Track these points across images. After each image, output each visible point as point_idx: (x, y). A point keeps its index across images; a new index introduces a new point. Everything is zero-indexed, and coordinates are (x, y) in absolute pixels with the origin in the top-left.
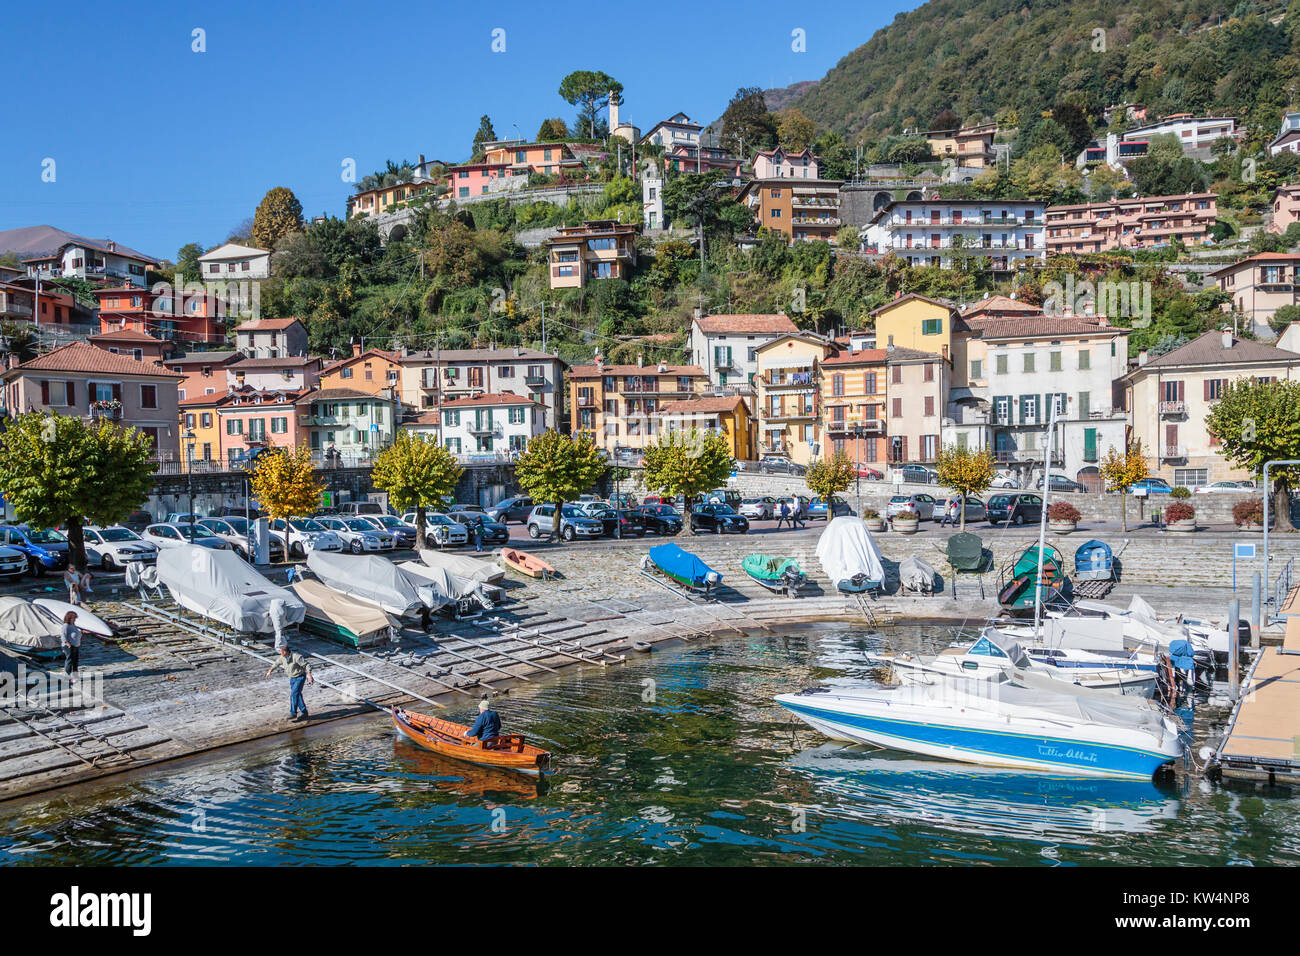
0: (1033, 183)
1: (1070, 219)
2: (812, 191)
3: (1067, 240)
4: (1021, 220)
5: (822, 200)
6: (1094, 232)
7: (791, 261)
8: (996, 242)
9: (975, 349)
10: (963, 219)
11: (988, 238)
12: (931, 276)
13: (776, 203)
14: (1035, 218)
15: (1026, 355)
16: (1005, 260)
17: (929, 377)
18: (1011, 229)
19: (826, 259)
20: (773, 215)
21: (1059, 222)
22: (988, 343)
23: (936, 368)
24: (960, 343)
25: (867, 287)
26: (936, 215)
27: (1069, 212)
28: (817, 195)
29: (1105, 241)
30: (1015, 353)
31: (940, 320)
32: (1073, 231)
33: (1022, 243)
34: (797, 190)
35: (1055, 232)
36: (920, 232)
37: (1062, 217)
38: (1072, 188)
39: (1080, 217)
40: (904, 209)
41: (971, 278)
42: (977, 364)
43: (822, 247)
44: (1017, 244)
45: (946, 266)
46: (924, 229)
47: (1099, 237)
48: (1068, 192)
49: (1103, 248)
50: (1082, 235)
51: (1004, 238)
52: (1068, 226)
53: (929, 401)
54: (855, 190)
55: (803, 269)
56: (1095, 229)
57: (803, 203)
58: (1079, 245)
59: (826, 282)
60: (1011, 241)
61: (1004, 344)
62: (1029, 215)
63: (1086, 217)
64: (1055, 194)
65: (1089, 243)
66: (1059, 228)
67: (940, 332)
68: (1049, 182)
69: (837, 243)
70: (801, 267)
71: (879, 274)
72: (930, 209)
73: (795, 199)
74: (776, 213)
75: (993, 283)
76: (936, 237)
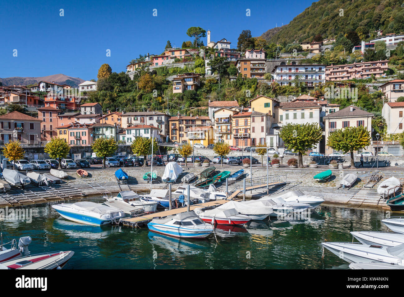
0: (331, 58)
1: (340, 69)
2: (257, 62)
3: (338, 76)
4: (317, 70)
5: (260, 65)
7: (245, 84)
8: (309, 77)
9: (281, 112)
10: (299, 71)
11: (307, 76)
12: (287, 88)
13: (245, 66)
14: (322, 70)
15: (294, 114)
16: (312, 83)
17: (262, 120)
18: (314, 73)
19: (256, 83)
20: (245, 70)
22: (283, 110)
23: (265, 118)
24: (277, 110)
25: (266, 92)
26: (290, 69)
27: (340, 67)
28: (258, 64)
29: (350, 76)
30: (291, 113)
31: (269, 103)
32: (340, 73)
33: (318, 78)
34: (252, 62)
35: (335, 74)
36: (285, 75)
37: (338, 69)
38: (344, 59)
39: (343, 69)
40: (280, 68)
41: (300, 89)
42: (282, 116)
43: (255, 80)
44: (316, 78)
45: (293, 85)
46: (286, 74)
48: (342, 61)
49: (350, 78)
50: (343, 74)
51: (312, 76)
52: (339, 72)
53: (262, 128)
54: (274, 61)
55: (248, 87)
56: (348, 72)
57: (254, 66)
58: (342, 78)
59: (255, 90)
60: (314, 77)
61: (287, 110)
62: (320, 69)
63: (345, 69)
64: (339, 61)
65: (346, 77)
66: (336, 72)
67: (269, 107)
68: (336, 58)
69: (264, 78)
70: (247, 86)
71: (270, 88)
72: (288, 68)
73: (251, 65)
74: (245, 69)
75: (307, 90)
76: (290, 76)
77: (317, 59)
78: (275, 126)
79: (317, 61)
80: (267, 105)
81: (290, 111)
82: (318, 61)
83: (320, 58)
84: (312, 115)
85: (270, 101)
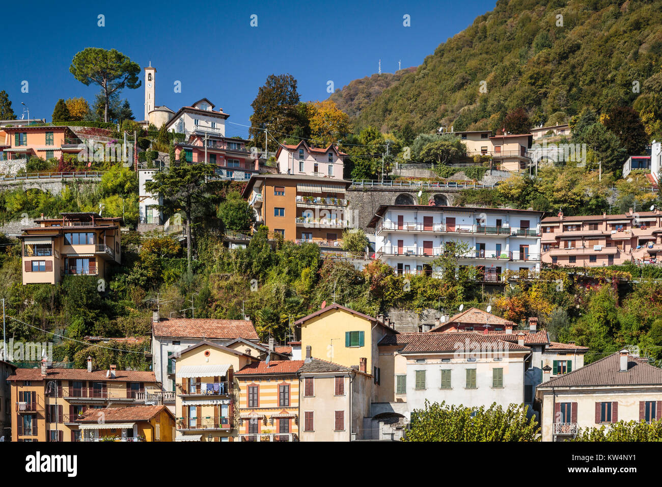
0: (558, 191)
1: (586, 231)
2: (318, 189)
3: (580, 252)
4: (515, 230)
5: (328, 200)
6: (609, 244)
7: (277, 263)
8: (489, 253)
9: (402, 365)
10: (457, 227)
11: (482, 247)
12: (417, 285)
13: (279, 201)
14: (531, 229)
15: (443, 371)
16: (499, 270)
17: (340, 391)
18: (505, 239)
19: (315, 263)
20: (276, 214)
21: (575, 233)
22: (408, 358)
23: (347, 382)
24: (387, 357)
25: (350, 294)
26: (428, 222)
27: (585, 223)
28: (323, 195)
29: (618, 255)
30: (433, 369)
31: (363, 332)
32: (587, 243)
33: (516, 255)
34: (301, 188)
35: (570, 244)
36: (412, 239)
37: (578, 227)
38: (597, 197)
39: (596, 229)
40: (395, 214)
41: (459, 288)
42: (403, 378)
43: (311, 250)
44: (511, 253)
45: (438, 275)
46: (415, 235)
47: (613, 250)
48: (594, 202)
49: (617, 262)
50: (596, 247)
51: (499, 248)
52: (583, 238)
53: (339, 415)
54: (375, 190)
55: (289, 273)
56: (609, 241)
57: (307, 202)
58: (593, 258)
59: (312, 287)
60: (505, 252)
61: (422, 359)
62: (525, 225)
63: (602, 229)
64: (582, 203)
65: (603, 256)
66: (574, 239)
67: (362, 344)
68: (575, 190)
69: (343, 247)
70: (286, 270)
71: (363, 281)
72: (422, 215)
73: (299, 197)
74: (279, 211)
75: (484, 295)
76: (428, 245)
77: (513, 192)
78: (380, 410)
79: (512, 199)
80: (354, 339)
81: (429, 361)
82: (518, 199)
83: (524, 189)
84: (501, 378)
85: (364, 326)
